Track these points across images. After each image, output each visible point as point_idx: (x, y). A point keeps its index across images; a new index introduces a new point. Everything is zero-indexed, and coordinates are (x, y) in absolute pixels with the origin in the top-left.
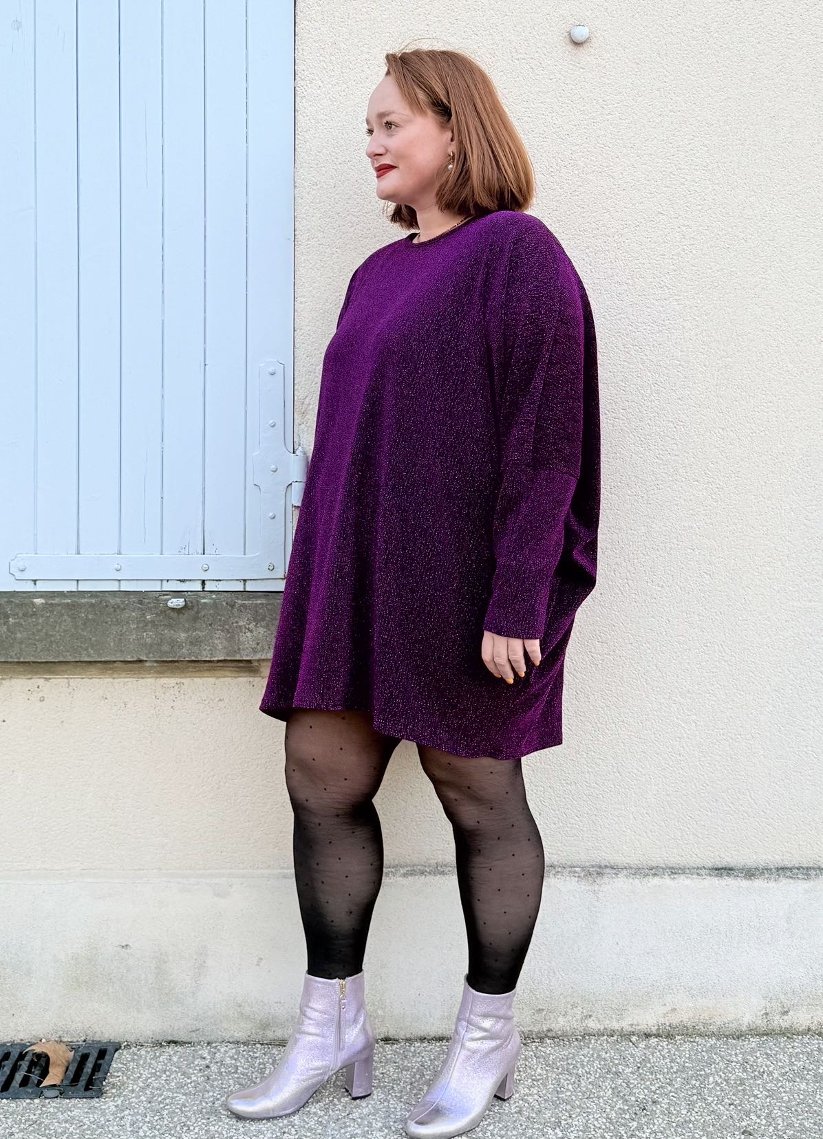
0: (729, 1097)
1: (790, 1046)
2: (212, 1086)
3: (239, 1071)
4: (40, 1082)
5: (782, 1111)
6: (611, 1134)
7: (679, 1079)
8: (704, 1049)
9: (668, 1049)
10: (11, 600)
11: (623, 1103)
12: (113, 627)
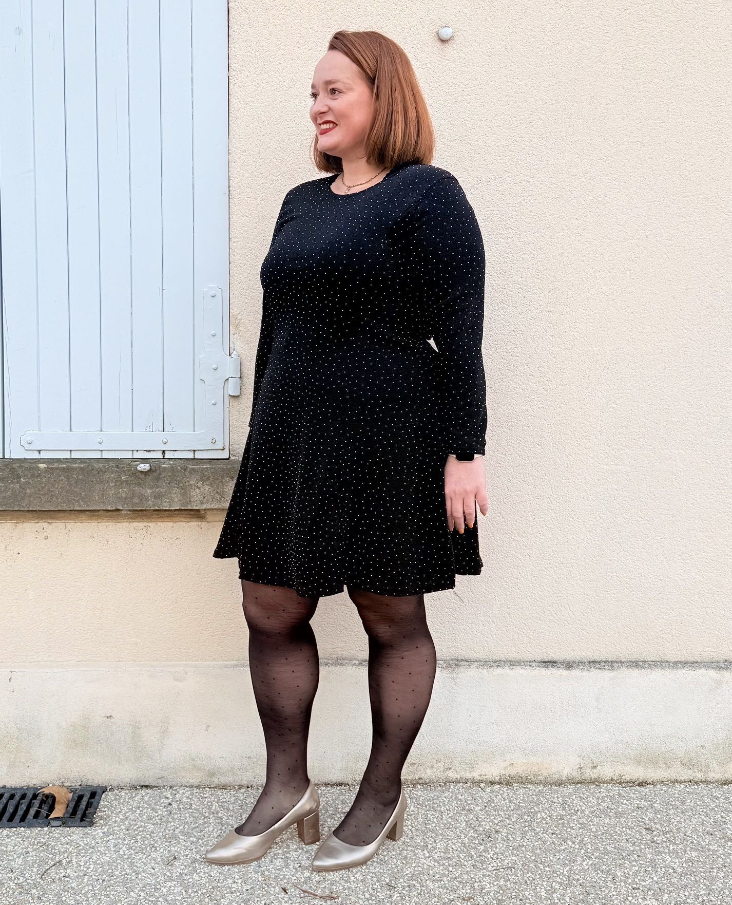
0: (552, 828)
1: (598, 792)
2: (173, 818)
3: (193, 808)
4: (48, 816)
5: (591, 838)
6: (465, 855)
7: (515, 815)
8: (534, 793)
9: (507, 793)
10: (22, 465)
11: (473, 832)
12: (98, 485)
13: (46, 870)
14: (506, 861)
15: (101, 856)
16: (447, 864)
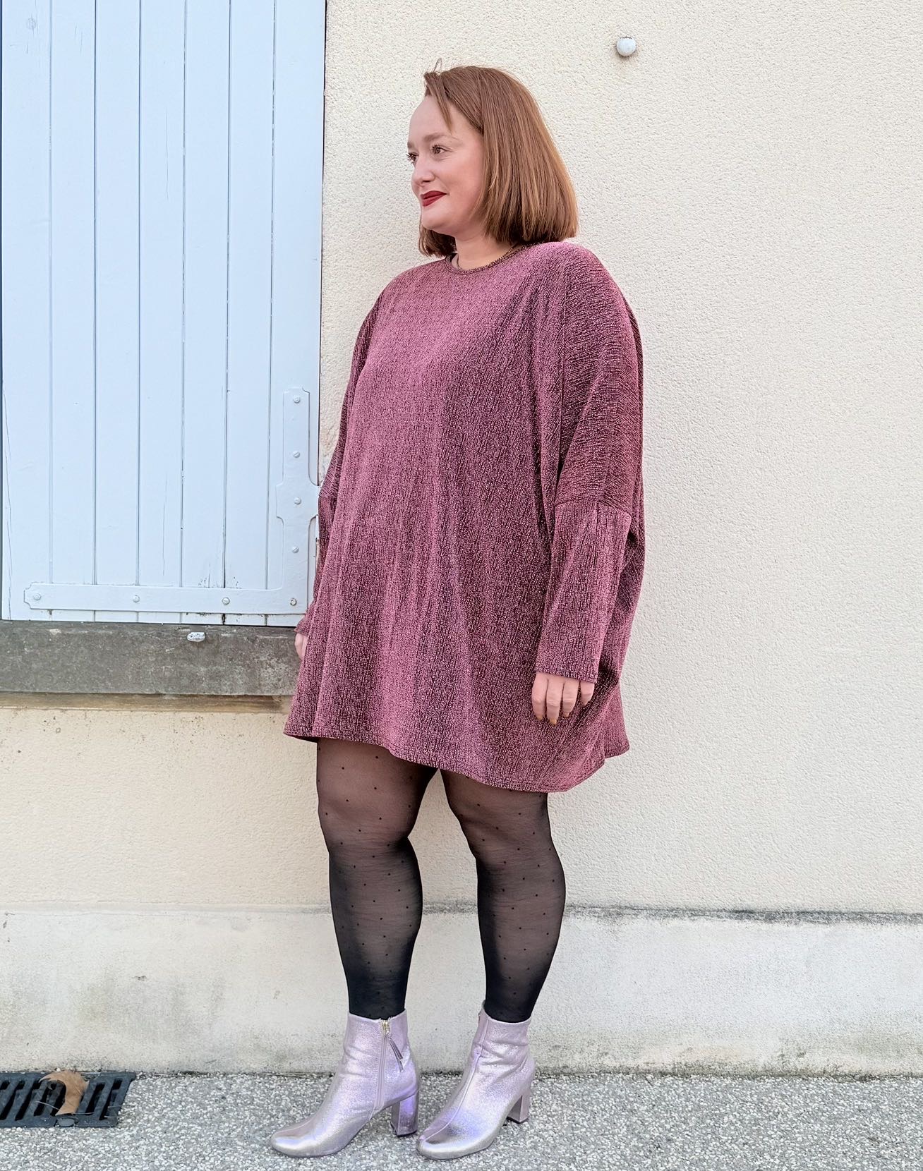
0: (743, 1136)
1: (805, 1088)
2: (228, 1117)
3: (255, 1103)
4: (55, 1111)
5: (796, 1151)
7: (693, 1118)
8: (719, 1089)
9: (683, 1088)
10: (27, 629)
11: (637, 1140)
12: (131, 660)
15: (128, 1168)
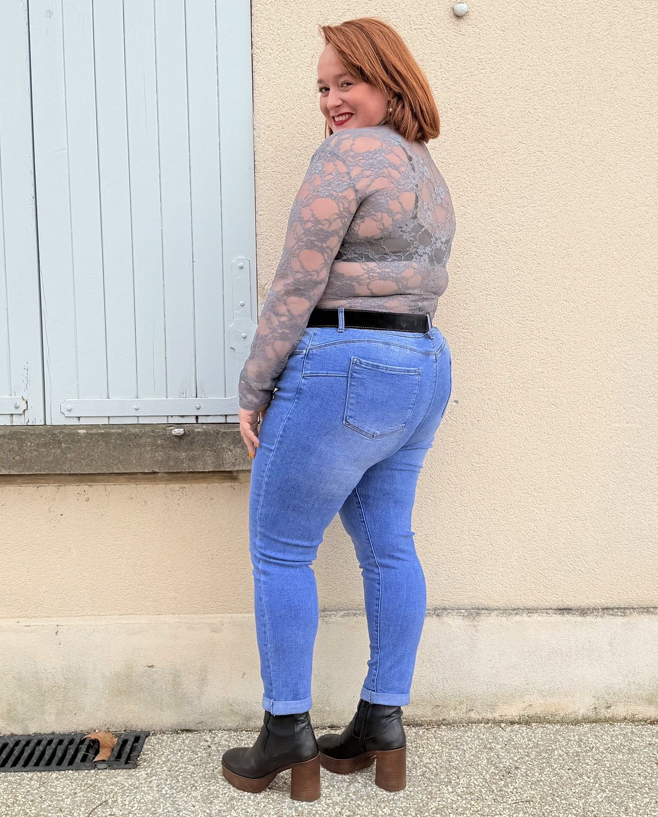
0: (568, 764)
1: (611, 730)
2: (212, 760)
4: (94, 758)
5: (605, 773)
6: (486, 790)
7: (533, 752)
8: (552, 732)
9: (526, 732)
10: (63, 431)
11: (494, 768)
12: (134, 449)
13: (93, 810)
14: (525, 795)
15: (144, 796)
16: (469, 798)
